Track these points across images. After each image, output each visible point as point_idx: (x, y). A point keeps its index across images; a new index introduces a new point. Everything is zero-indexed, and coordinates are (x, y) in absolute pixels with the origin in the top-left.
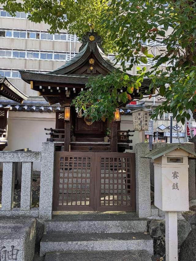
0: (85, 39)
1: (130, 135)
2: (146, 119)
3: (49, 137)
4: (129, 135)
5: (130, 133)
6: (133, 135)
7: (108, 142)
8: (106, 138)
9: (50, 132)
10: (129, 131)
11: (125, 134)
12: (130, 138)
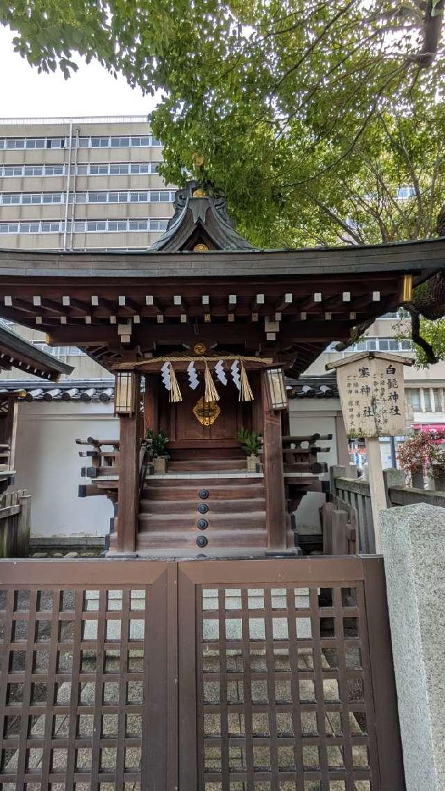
0: (181, 198)
1: (319, 450)
2: (392, 390)
3: (88, 462)
4: (315, 451)
5: (318, 444)
6: (328, 450)
7: (258, 471)
8: (252, 461)
9: (91, 448)
10: (317, 437)
11: (305, 445)
12: (321, 458)
